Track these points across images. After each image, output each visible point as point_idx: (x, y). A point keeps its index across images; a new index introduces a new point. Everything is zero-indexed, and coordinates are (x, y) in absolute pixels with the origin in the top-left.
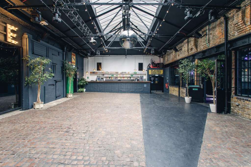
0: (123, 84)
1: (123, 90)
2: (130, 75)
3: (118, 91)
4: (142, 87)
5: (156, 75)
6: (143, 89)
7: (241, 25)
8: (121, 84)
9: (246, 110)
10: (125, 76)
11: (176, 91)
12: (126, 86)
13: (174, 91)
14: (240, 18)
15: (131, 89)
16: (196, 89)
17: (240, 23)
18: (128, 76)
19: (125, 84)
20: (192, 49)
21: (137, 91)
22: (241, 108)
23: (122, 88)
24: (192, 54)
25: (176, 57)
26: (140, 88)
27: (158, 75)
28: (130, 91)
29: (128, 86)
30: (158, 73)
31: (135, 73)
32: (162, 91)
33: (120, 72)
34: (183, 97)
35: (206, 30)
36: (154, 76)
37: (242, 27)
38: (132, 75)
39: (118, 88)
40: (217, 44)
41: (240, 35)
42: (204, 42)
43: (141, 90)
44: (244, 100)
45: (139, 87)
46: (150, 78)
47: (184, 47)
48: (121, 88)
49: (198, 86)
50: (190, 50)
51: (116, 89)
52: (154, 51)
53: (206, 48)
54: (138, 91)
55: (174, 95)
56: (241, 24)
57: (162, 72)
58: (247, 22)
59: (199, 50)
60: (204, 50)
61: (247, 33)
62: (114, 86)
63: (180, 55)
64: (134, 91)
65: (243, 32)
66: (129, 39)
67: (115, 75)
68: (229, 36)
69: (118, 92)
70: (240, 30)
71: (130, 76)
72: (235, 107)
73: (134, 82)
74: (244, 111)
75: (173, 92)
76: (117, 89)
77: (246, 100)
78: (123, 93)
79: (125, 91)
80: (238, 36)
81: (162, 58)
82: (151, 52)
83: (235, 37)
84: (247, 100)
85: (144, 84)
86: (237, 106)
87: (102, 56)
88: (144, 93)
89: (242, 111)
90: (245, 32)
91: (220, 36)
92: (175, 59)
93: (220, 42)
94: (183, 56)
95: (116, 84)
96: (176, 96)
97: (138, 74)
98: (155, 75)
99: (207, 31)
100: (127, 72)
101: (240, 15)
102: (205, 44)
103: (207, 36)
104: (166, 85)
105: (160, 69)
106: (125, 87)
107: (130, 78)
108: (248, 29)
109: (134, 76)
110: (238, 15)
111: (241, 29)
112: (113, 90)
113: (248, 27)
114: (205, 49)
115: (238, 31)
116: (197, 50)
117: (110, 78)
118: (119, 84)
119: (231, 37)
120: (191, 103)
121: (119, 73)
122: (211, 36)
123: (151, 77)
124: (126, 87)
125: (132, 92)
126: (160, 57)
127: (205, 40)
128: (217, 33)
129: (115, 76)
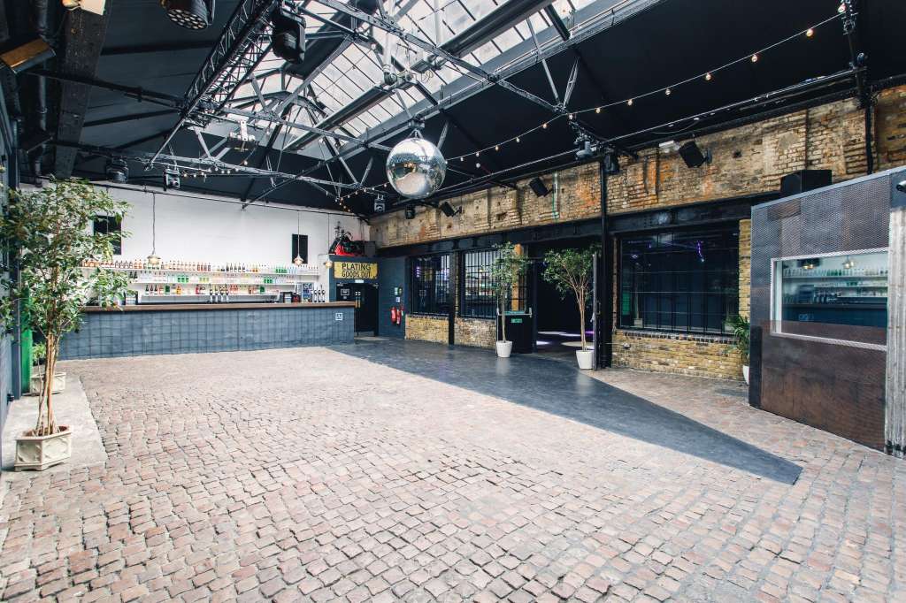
0: (256, 314)
1: (257, 339)
2: (262, 280)
3: (234, 341)
4: (329, 323)
5: (357, 281)
6: (331, 328)
7: (638, 192)
8: (249, 313)
9: (644, 354)
10: (238, 281)
11: (436, 328)
12: (272, 320)
13: (426, 329)
14: (641, 178)
15: (289, 332)
16: (519, 321)
17: (638, 187)
18: (252, 281)
19: (265, 313)
20: (501, 216)
21: (311, 337)
22: (633, 352)
23: (253, 332)
24: (502, 229)
25: (439, 230)
26: (323, 324)
27: (362, 282)
28: (286, 339)
29: (279, 319)
30: (362, 272)
31: (282, 273)
32: (372, 332)
33: (217, 264)
34: (466, 343)
35: (553, 179)
36: (350, 285)
37: (639, 196)
38: (269, 279)
39: (238, 332)
40: (579, 217)
41: (633, 209)
42: (545, 206)
43: (324, 334)
44: (639, 335)
45: (318, 325)
46: (339, 289)
47: (475, 206)
48: (249, 328)
49: (522, 313)
50: (495, 219)
51: (227, 335)
52: (383, 205)
53: (549, 222)
54: (316, 337)
55: (430, 342)
56: (640, 189)
57: (373, 271)
58: (650, 188)
59: (526, 222)
60: (541, 223)
61: (646, 207)
62: (218, 321)
63: (456, 227)
64: (299, 337)
65: (639, 204)
66: (427, 167)
67: (197, 278)
68: (609, 205)
69: (238, 345)
70: (635, 200)
71: (260, 281)
72: (622, 351)
73: (275, 305)
74: (640, 357)
75: (423, 333)
76: (234, 335)
77: (643, 335)
78: (257, 348)
79: (265, 340)
80: (630, 210)
81: (369, 224)
82: (376, 204)
83: (621, 211)
84: (646, 336)
85: (335, 310)
86: (627, 348)
87: (149, 188)
88: (333, 343)
89: (635, 357)
90: (644, 205)
91: (589, 200)
92: (435, 236)
93: (587, 214)
94: (470, 231)
95: (226, 314)
96: (440, 344)
97: (292, 277)
98: (354, 279)
99: (556, 183)
100: (249, 264)
101: (640, 172)
102: (547, 211)
103: (556, 194)
104: (393, 312)
105: (370, 261)
106: (264, 327)
107: (262, 289)
108: (650, 202)
109: (278, 282)
110: (635, 170)
111: (637, 198)
112: (214, 340)
113: (650, 198)
114: (545, 223)
115: (631, 201)
116: (521, 221)
117: (167, 289)
118: (242, 314)
119: (613, 208)
120: (511, 356)
121: (214, 269)
122: (564, 197)
123: (342, 287)
124: (271, 326)
125: (292, 341)
126: (361, 219)
127: (549, 201)
128: (578, 193)
129: (194, 280)
